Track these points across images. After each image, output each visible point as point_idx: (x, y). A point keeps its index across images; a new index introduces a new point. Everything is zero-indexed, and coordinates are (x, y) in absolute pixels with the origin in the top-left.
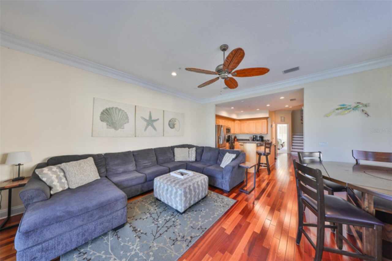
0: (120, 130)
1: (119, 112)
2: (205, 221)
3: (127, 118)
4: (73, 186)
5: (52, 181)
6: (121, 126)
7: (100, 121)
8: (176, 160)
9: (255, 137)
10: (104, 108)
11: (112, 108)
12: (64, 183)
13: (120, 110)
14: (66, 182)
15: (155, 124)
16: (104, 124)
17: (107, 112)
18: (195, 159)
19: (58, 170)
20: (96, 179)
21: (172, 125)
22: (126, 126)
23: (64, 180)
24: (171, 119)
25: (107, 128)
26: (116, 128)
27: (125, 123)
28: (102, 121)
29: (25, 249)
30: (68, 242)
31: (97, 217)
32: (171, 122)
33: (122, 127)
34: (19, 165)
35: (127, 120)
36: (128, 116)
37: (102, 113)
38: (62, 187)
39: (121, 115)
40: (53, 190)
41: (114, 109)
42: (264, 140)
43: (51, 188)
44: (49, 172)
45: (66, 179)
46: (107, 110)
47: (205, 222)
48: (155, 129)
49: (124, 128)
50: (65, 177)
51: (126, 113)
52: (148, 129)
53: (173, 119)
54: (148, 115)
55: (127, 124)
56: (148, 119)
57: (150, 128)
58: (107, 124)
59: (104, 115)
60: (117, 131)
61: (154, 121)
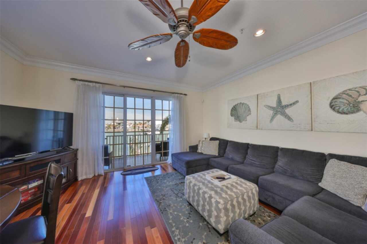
0: (243, 122)
1: (242, 106)
2: (171, 216)
3: (250, 110)
7: (230, 116)
10: (233, 106)
13: (243, 104)
16: (233, 118)
22: (248, 118)
25: (235, 121)
26: (240, 121)
27: (248, 115)
28: (232, 116)
33: (245, 120)
34: (206, 138)
35: (249, 112)
36: (250, 108)
38: (201, 151)
39: (244, 108)
41: (239, 105)
46: (234, 107)
47: (169, 215)
49: (246, 121)
51: (248, 105)
54: (275, 99)
55: (249, 116)
56: (274, 105)
57: (279, 117)
58: (235, 118)
59: (233, 111)
60: (242, 123)
61: (287, 106)
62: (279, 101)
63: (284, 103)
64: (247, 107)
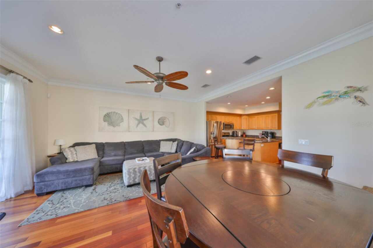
0: (117, 127)
1: (116, 115)
3: (122, 119)
4: (79, 160)
5: (68, 155)
6: (118, 125)
8: (160, 151)
9: (264, 133)
10: (106, 113)
11: (111, 113)
12: (74, 157)
13: (117, 113)
14: (76, 157)
15: (145, 122)
16: (106, 123)
17: (108, 115)
18: (175, 151)
19: (73, 150)
20: (95, 157)
21: (161, 122)
22: (121, 124)
23: (75, 156)
24: (161, 118)
25: (108, 126)
26: (114, 126)
28: (104, 121)
29: (38, 182)
30: (57, 185)
31: (72, 176)
32: (160, 120)
34: (61, 146)
35: (122, 120)
36: (123, 117)
37: (105, 116)
38: (73, 159)
39: (117, 117)
40: (67, 160)
41: (113, 113)
42: (276, 137)
43: (66, 159)
44: (68, 151)
45: (77, 155)
46: (107, 114)
48: (145, 126)
49: (120, 126)
50: (76, 154)
51: (121, 115)
52: (139, 126)
53: (162, 117)
54: (139, 115)
55: (122, 123)
56: (139, 118)
57: (141, 125)
58: (108, 123)
59: (106, 117)
60: (115, 128)
61: (145, 120)
62: (141, 117)
63: (143, 118)
64: (120, 116)
